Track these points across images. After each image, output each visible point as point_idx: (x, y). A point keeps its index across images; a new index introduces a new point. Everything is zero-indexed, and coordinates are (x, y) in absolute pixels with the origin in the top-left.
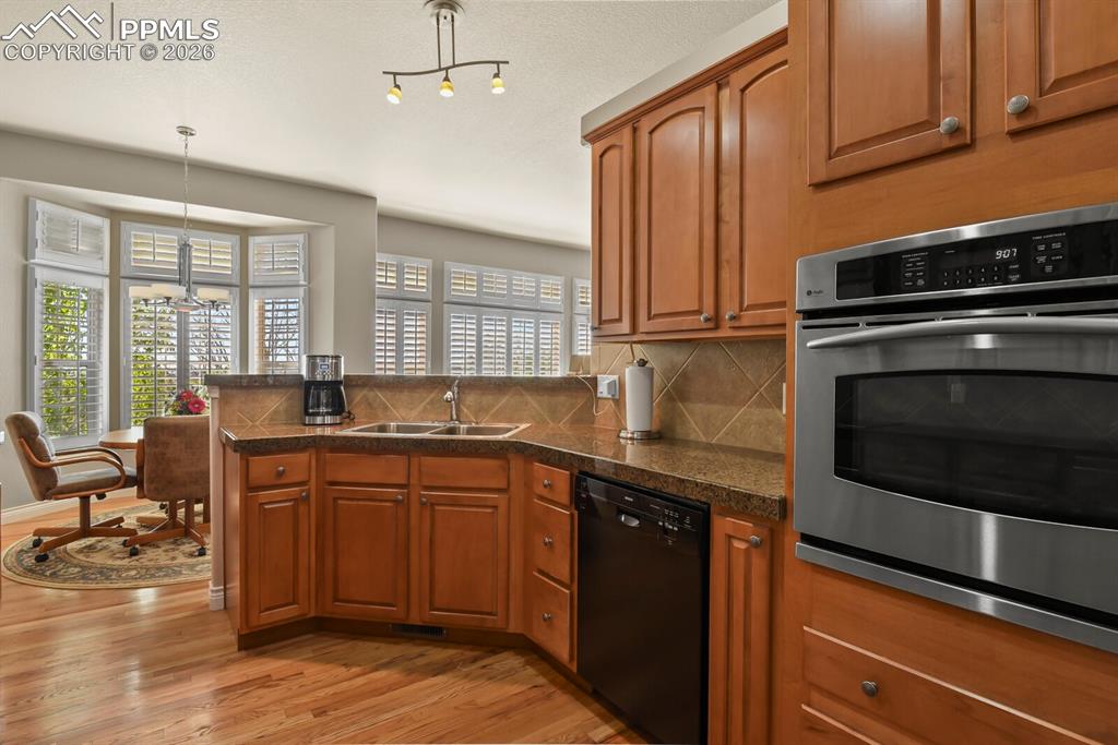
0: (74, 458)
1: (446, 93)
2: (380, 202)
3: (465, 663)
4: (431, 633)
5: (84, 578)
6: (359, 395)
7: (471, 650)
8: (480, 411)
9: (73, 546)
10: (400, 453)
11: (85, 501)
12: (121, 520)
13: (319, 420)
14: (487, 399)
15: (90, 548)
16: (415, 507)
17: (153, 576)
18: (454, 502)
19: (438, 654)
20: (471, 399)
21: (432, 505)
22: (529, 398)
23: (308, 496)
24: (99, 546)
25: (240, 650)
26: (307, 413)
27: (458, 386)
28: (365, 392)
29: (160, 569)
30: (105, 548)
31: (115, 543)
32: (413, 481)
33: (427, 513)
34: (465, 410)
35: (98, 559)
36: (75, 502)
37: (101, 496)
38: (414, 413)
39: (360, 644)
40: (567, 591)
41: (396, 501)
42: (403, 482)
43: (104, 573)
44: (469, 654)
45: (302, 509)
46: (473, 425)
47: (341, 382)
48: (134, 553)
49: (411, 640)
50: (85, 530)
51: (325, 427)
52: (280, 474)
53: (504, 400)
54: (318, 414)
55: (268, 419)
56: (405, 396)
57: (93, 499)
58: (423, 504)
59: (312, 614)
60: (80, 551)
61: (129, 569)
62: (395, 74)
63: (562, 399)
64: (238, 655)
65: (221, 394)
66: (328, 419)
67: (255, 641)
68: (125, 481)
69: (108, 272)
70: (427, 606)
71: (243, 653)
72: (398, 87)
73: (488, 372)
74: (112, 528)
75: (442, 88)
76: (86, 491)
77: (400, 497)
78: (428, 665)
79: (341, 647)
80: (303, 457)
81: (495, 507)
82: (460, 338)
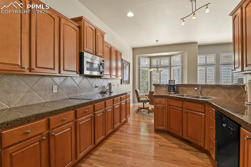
0: (143, 97)
1: (194, 18)
2: (198, 43)
3: (193, 151)
4: (188, 142)
5: (141, 115)
8: (208, 93)
9: (143, 110)
10: (181, 101)
11: (144, 103)
12: (149, 107)
13: (171, 93)
14: (210, 90)
15: (144, 111)
16: (184, 113)
17: (149, 117)
18: (192, 113)
19: (188, 147)
20: (205, 90)
21: (187, 113)
22: (221, 90)
23: (165, 107)
24: (145, 111)
25: (155, 131)
26: (169, 91)
28: (181, 87)
29: (151, 116)
30: (146, 111)
31: (147, 111)
32: (184, 107)
33: (186, 115)
34: (204, 93)
35: (144, 113)
36: (142, 104)
37: (146, 103)
38: (192, 93)
39: (174, 138)
40: (215, 142)
41: (180, 111)
42: (181, 107)
43: (144, 115)
44: (195, 150)
45: (164, 109)
46: (205, 96)
47: (175, 85)
48: (148, 113)
49: (184, 142)
50: (144, 108)
51: (172, 95)
52: (160, 102)
53: (214, 91)
54: (171, 92)
55: (163, 92)
56: (189, 89)
57: (145, 103)
58: (185, 112)
59: (166, 130)
60: (143, 111)
61: (147, 115)
62: (183, 19)
63: (232, 91)
64: (154, 132)
65: (156, 87)
67: (157, 131)
68: (148, 101)
69: (149, 67)
70: (186, 136)
71: (155, 132)
72: (184, 21)
73: (208, 83)
74: (147, 108)
76: (144, 102)
77: (180, 110)
78: (184, 148)
79: (170, 137)
80: (164, 99)
81: (201, 116)
82: (225, 74)
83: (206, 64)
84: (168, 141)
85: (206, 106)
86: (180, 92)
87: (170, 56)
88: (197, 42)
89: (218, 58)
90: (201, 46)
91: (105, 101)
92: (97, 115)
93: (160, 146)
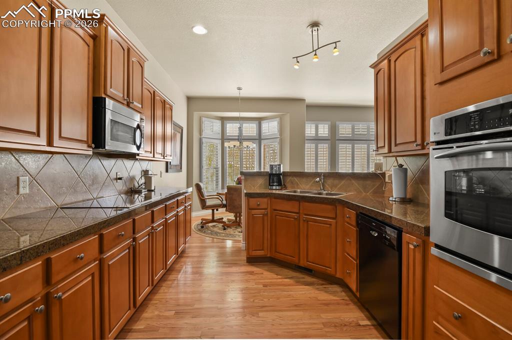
0: (211, 197)
1: (316, 60)
2: (307, 101)
3: (318, 285)
4: (308, 271)
5: (212, 234)
6: (289, 179)
7: (322, 281)
8: (333, 186)
9: (210, 224)
10: (296, 200)
11: (213, 210)
12: (222, 218)
13: (274, 187)
14: (336, 182)
15: (214, 226)
16: (301, 221)
17: (228, 237)
18: (316, 221)
19: (309, 279)
20: (330, 181)
21: (308, 221)
22: (353, 182)
23: (267, 213)
24: (216, 226)
25: (247, 262)
26: (270, 185)
27: (324, 176)
28: (291, 178)
29: (231, 235)
30: (218, 226)
31: (220, 225)
32: (301, 212)
33: (306, 225)
34: (327, 186)
35: (215, 229)
36: (210, 211)
37: (217, 210)
38: (308, 187)
39: (284, 269)
40: (355, 262)
41: (295, 218)
42: (297, 211)
43: (216, 233)
44: (321, 282)
45: (266, 218)
46: (329, 192)
47: (281, 174)
48: (225, 229)
49: (301, 272)
50: (213, 221)
51: (276, 190)
52: (259, 205)
53: (343, 182)
54: (274, 185)
55: (258, 186)
56: (304, 180)
57: (215, 210)
58: (304, 221)
59: (268, 256)
60: (211, 227)
61: (222, 233)
62: (297, 57)
63: (368, 182)
64: (246, 264)
65: (245, 178)
66: (278, 188)
67: (252, 260)
68: (223, 206)
69: (221, 138)
70: (306, 260)
71: (247, 264)
72: (298, 62)
74: (220, 221)
75: (313, 59)
76: (214, 208)
77: (296, 217)
78: (304, 281)
79: (277, 269)
80: (265, 200)
81: (331, 225)
82: (343, 155)
83: (317, 138)
84: (275, 276)
85: (337, 207)
86: (288, 185)
87: (259, 120)
88: (305, 100)
89: (333, 129)
90: (312, 107)
91: (152, 209)
92: (140, 240)
93: (265, 286)
